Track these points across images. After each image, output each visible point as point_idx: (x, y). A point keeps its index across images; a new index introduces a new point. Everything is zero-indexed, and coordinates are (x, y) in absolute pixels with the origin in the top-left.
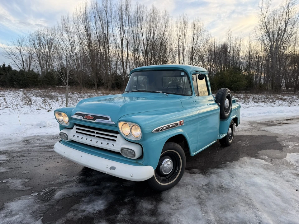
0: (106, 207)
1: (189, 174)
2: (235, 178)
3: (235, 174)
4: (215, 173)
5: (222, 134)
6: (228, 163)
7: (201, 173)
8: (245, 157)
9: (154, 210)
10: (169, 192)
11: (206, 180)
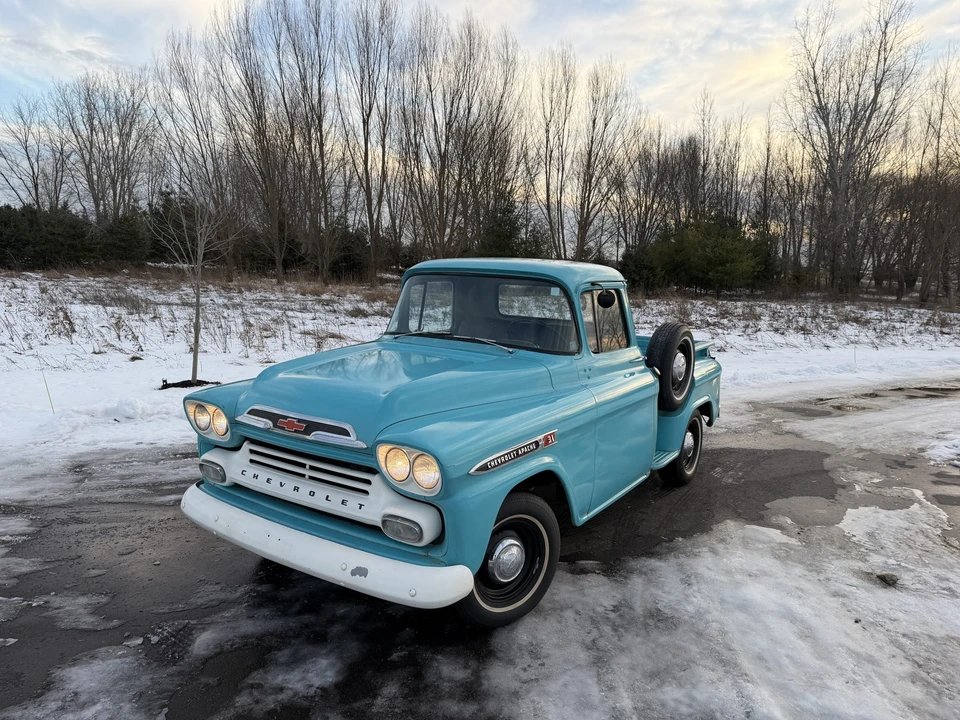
0: (341, 678)
1: (569, 575)
2: (695, 588)
3: (696, 575)
4: (641, 573)
5: (665, 451)
6: (680, 539)
7: (604, 571)
8: (728, 521)
9: (472, 683)
10: (513, 629)
11: (614, 593)
